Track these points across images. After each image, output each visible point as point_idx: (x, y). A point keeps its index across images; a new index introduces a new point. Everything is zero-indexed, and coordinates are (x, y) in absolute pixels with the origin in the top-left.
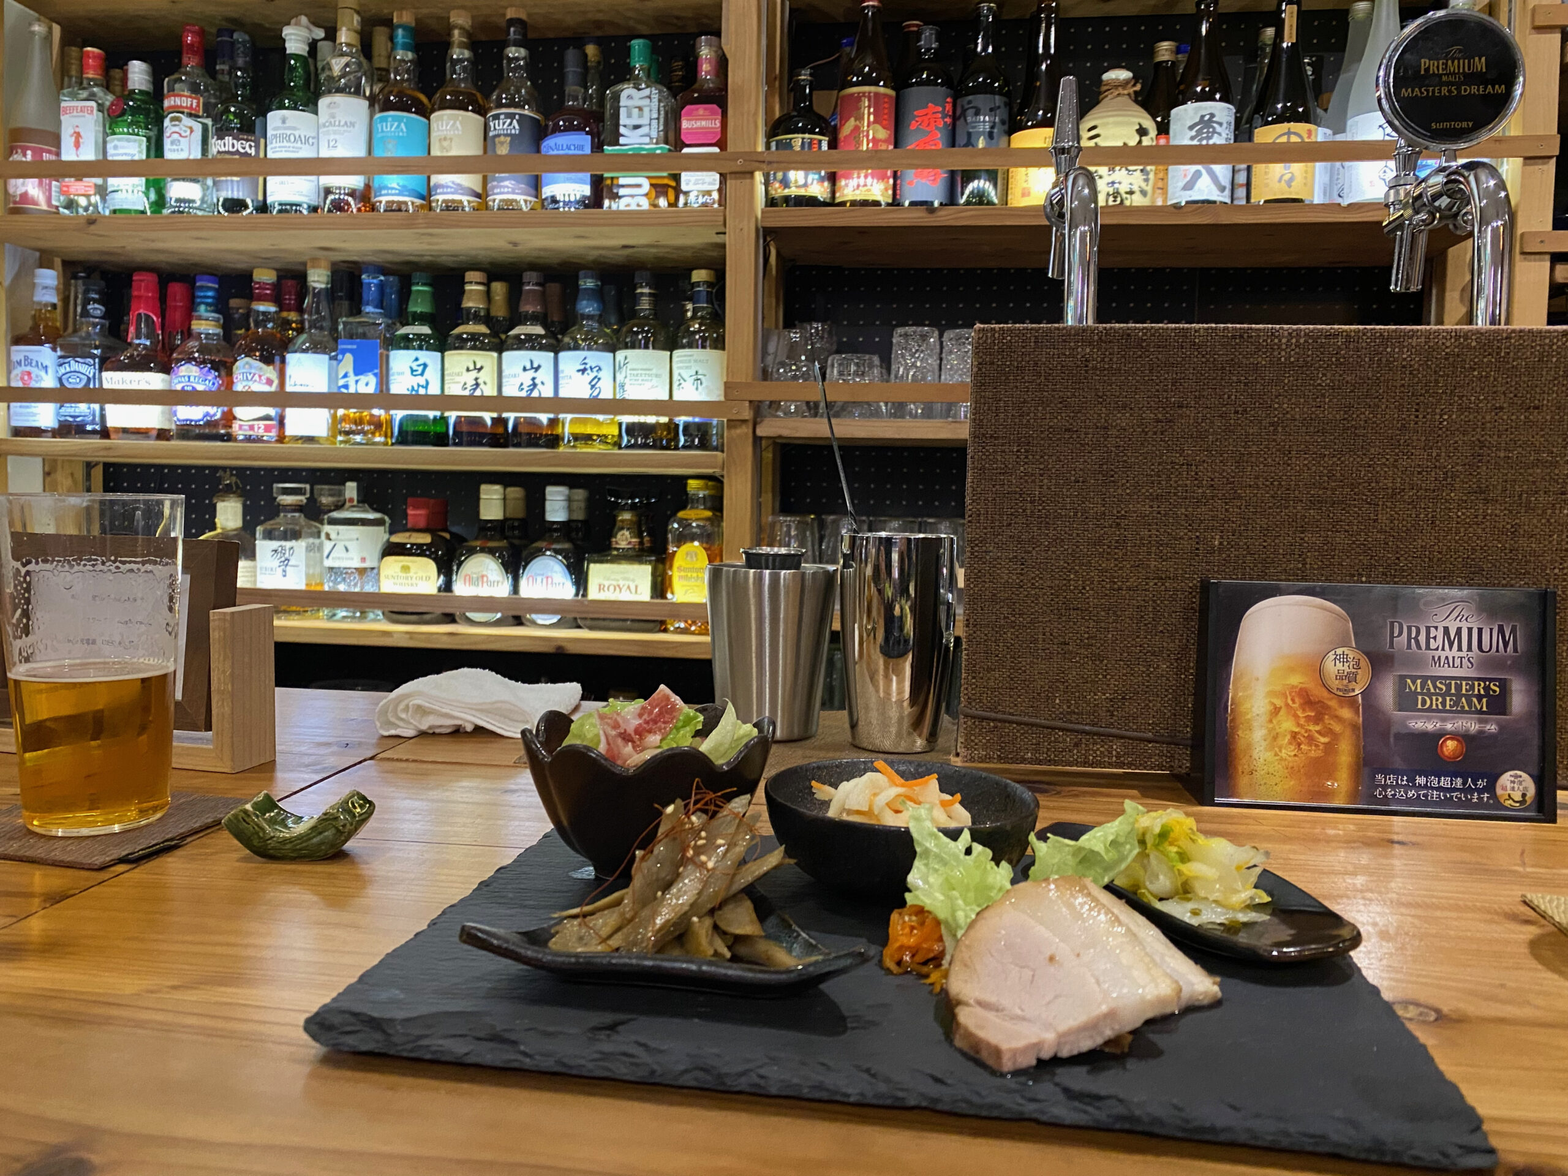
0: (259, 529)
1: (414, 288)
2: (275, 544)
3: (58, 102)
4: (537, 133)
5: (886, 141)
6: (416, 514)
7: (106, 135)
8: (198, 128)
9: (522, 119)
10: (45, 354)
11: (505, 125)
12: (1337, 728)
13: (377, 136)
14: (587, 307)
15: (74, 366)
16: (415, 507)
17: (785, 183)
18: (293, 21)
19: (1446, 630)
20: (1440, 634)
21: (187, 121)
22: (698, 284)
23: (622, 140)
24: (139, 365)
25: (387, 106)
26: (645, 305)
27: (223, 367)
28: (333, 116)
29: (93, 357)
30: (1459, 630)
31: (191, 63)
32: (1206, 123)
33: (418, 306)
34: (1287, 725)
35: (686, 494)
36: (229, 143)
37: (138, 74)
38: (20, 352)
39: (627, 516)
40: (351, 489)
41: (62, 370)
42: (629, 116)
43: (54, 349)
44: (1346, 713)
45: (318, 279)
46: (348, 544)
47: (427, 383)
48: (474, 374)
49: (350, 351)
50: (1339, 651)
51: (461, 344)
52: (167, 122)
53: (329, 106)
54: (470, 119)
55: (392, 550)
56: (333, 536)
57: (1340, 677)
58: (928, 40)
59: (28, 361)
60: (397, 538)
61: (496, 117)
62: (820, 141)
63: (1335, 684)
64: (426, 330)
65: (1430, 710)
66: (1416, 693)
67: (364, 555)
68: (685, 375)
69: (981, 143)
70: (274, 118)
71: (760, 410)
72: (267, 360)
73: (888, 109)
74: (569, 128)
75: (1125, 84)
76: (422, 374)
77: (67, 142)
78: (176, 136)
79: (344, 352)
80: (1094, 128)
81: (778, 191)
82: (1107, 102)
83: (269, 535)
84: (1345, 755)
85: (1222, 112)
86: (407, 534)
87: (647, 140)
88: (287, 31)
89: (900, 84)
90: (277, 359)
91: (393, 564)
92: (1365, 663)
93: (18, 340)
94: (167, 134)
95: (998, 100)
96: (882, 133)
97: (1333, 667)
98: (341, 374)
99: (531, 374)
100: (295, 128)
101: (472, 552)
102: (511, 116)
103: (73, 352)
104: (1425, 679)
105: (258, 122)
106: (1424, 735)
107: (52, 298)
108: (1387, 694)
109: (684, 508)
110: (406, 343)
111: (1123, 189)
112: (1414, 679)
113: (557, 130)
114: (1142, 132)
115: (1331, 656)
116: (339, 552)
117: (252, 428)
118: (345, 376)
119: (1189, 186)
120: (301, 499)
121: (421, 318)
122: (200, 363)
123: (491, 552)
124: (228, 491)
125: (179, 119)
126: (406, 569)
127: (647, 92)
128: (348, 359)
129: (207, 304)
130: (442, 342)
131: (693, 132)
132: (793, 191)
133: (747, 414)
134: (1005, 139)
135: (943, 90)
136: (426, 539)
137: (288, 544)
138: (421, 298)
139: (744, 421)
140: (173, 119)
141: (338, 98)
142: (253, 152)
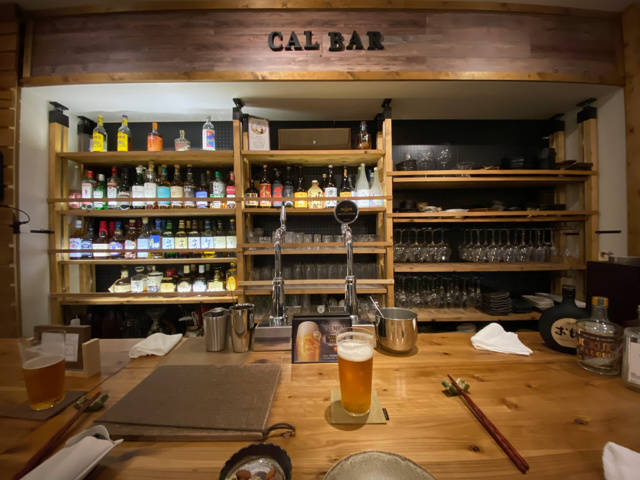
0: (132, 278)
1: (168, 224)
2: (135, 281)
3: (82, 183)
4: (195, 191)
5: (269, 194)
6: (169, 273)
7: (93, 191)
8: (116, 189)
9: (191, 188)
10: (79, 240)
11: (188, 189)
12: (316, 346)
13: (158, 191)
14: (207, 227)
15: (85, 242)
16: (169, 271)
17: (249, 203)
18: (138, 166)
19: (334, 327)
20: (333, 328)
21: (113, 188)
22: (232, 222)
23: (214, 193)
24: (102, 242)
25: (160, 185)
26: (220, 227)
27: (122, 242)
28: (147, 187)
29: (90, 240)
30: (336, 327)
31: (114, 175)
32: (331, 192)
33: (168, 228)
34: (307, 347)
35: (230, 266)
36: (123, 193)
37: (101, 177)
38: (72, 240)
39: (217, 271)
40: (154, 268)
41: (83, 244)
42: (215, 187)
43: (80, 239)
44: (317, 344)
45: (145, 221)
46: (153, 281)
47: (171, 245)
48: (181, 242)
49: (153, 238)
50: (316, 332)
51: (178, 236)
52: (108, 188)
53: (147, 185)
54: (180, 188)
55: (163, 281)
56: (149, 279)
57: (316, 336)
58: (277, 174)
59: (74, 242)
60: (165, 279)
61: (185, 188)
62: (255, 195)
63: (315, 338)
64: (170, 233)
65: (332, 342)
66: (329, 339)
67: (157, 283)
68: (229, 241)
69: (288, 195)
70: (134, 187)
71: (245, 249)
72: (133, 240)
73: (269, 188)
74: (202, 190)
75: (316, 183)
76: (170, 243)
77: (83, 192)
78: (110, 191)
79: (151, 238)
80: (310, 192)
81: (248, 204)
82: (313, 187)
83: (134, 279)
84: (317, 352)
85: (334, 189)
86: (166, 278)
87: (219, 193)
88: (137, 168)
89: (272, 183)
90: (136, 240)
91: (164, 285)
92: (320, 334)
93: (71, 237)
94: (108, 191)
95: (292, 186)
96: (268, 193)
97: (315, 335)
98: (151, 243)
99: (195, 242)
100: (139, 190)
101: (182, 281)
102: (189, 188)
103: (86, 239)
104: (331, 336)
105: (130, 188)
106: (331, 347)
107: (80, 227)
108: (324, 339)
109: (230, 269)
110: (166, 236)
111: (316, 204)
112: (329, 336)
113: (199, 191)
114: (319, 193)
115: (314, 333)
116: (151, 282)
117: (129, 256)
118: (152, 243)
119: (328, 203)
120: (142, 270)
121: (169, 230)
122: (116, 241)
123: (186, 281)
124: (124, 269)
125: (111, 188)
126: (167, 286)
127: (219, 183)
128: (152, 240)
129: (118, 228)
130: (174, 235)
131: (229, 191)
132: (250, 205)
133: (241, 250)
134: (293, 194)
135: (280, 184)
136: (171, 279)
137: (138, 281)
138: (169, 225)
139: (241, 252)
140: (109, 188)
141: (149, 184)
142: (129, 195)
